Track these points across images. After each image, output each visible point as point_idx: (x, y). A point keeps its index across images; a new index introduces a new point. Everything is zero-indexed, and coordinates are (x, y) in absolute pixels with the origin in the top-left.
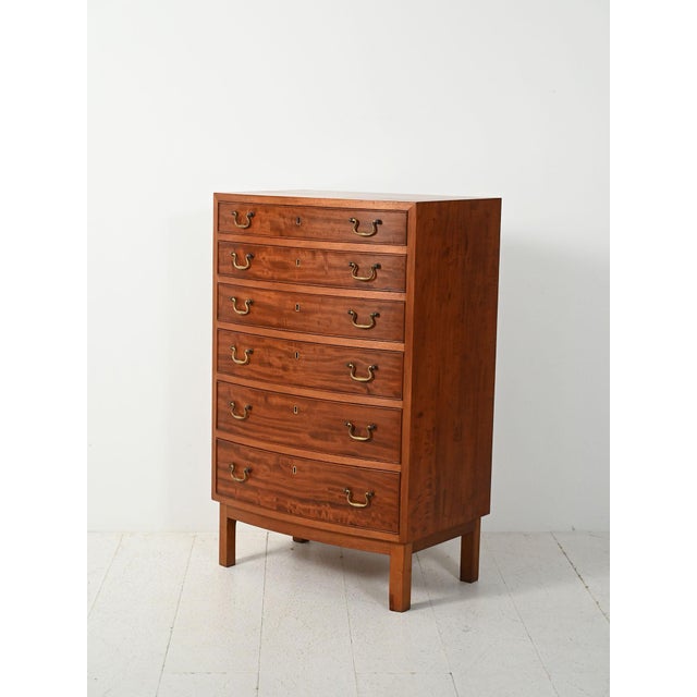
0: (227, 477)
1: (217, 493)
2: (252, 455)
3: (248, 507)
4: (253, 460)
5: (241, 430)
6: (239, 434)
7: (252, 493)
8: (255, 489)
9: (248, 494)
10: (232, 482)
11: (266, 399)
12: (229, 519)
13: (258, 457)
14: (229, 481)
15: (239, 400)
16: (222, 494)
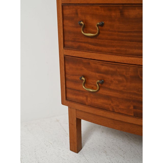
0: (77, 87)
1: (66, 100)
2: (104, 68)
3: (100, 112)
4: (106, 72)
5: (91, 47)
6: (89, 50)
7: (106, 101)
8: (108, 97)
9: (100, 102)
10: (83, 92)
11: (122, 13)
12: (77, 119)
13: (111, 69)
14: (79, 91)
15: (88, 18)
16: (71, 101)
